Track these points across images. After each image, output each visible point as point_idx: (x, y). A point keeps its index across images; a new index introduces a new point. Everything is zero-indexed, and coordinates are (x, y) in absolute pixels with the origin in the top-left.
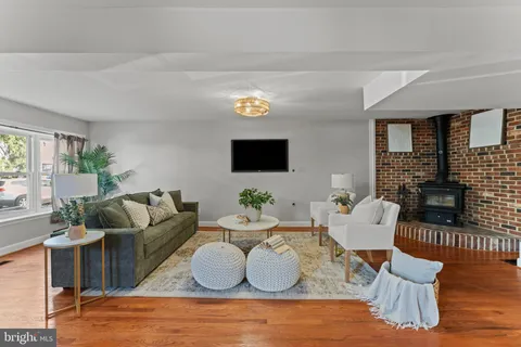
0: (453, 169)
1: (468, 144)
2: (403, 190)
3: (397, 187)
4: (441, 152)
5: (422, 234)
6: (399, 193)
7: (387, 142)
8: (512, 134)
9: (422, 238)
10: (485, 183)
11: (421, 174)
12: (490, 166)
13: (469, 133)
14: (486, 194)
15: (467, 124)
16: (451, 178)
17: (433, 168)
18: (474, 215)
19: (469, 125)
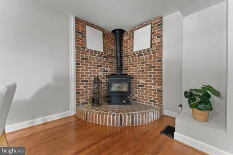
0: (125, 66)
1: (132, 50)
2: (97, 81)
3: (93, 79)
4: (119, 55)
5: (110, 119)
6: (95, 83)
7: (86, 40)
8: (155, 42)
9: (110, 122)
10: (141, 74)
11: (108, 69)
12: (143, 63)
13: (133, 43)
14: (141, 81)
15: (132, 37)
16: (123, 73)
17: (114, 66)
18: (135, 95)
19: (133, 38)
